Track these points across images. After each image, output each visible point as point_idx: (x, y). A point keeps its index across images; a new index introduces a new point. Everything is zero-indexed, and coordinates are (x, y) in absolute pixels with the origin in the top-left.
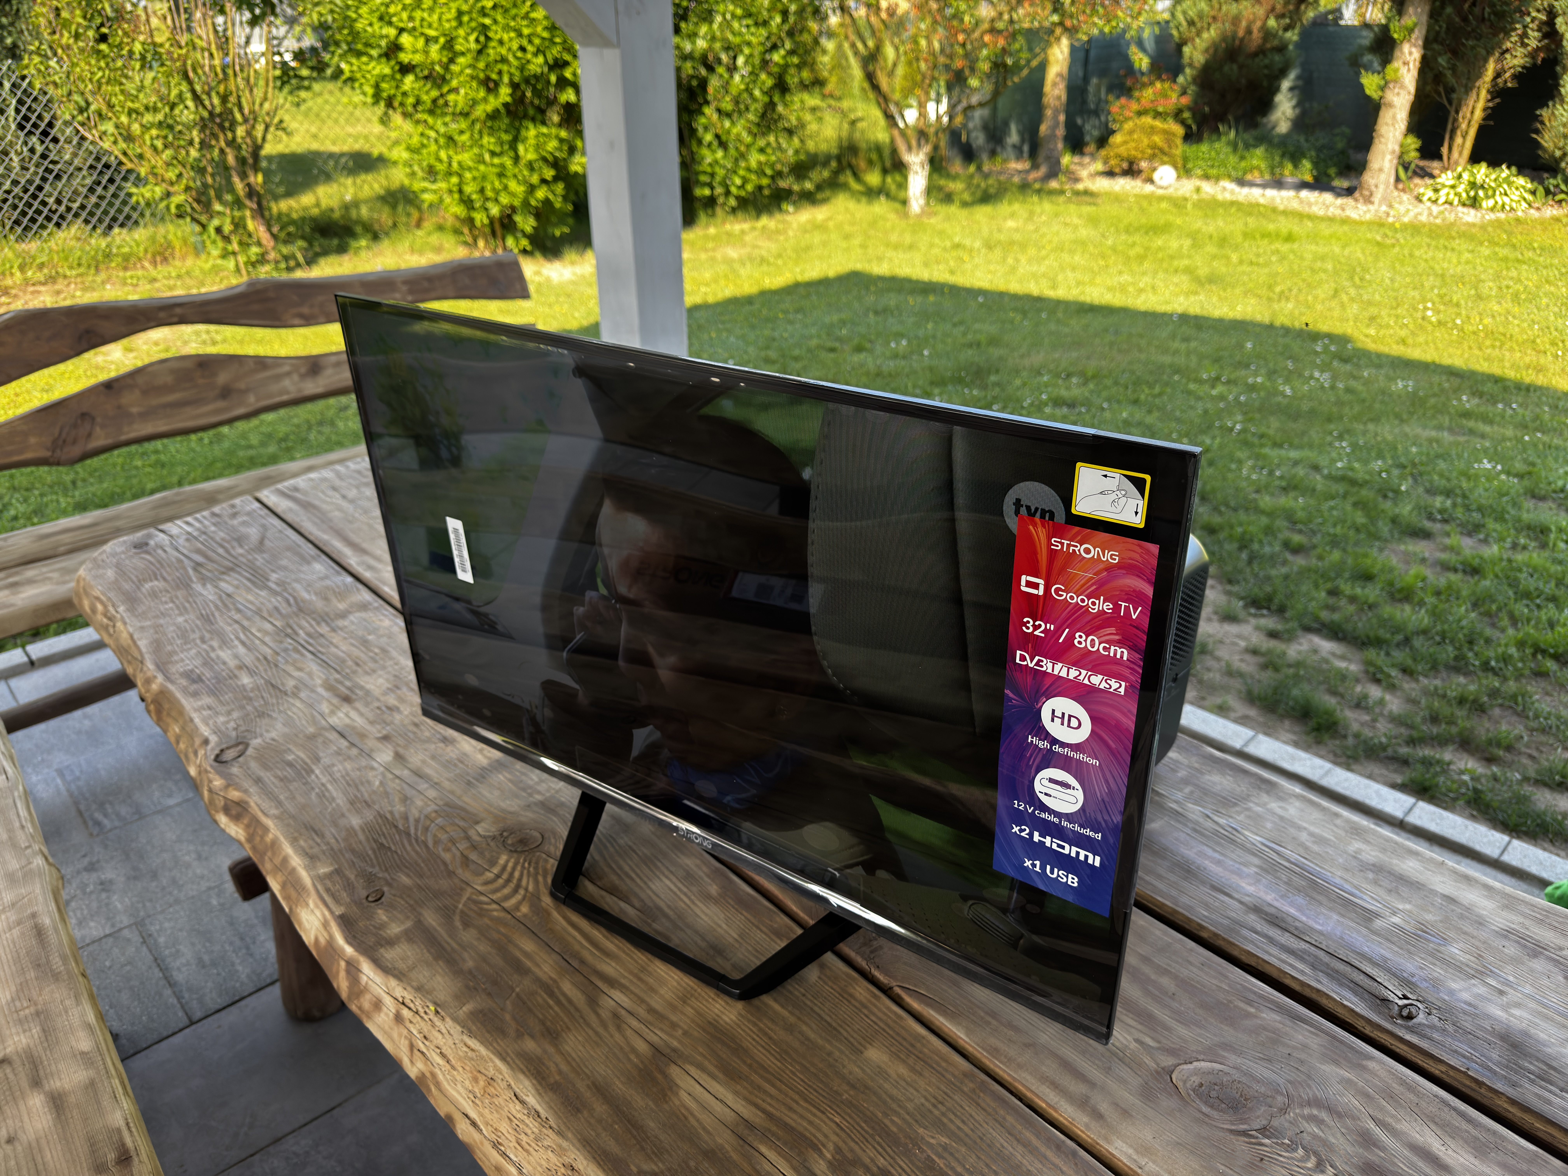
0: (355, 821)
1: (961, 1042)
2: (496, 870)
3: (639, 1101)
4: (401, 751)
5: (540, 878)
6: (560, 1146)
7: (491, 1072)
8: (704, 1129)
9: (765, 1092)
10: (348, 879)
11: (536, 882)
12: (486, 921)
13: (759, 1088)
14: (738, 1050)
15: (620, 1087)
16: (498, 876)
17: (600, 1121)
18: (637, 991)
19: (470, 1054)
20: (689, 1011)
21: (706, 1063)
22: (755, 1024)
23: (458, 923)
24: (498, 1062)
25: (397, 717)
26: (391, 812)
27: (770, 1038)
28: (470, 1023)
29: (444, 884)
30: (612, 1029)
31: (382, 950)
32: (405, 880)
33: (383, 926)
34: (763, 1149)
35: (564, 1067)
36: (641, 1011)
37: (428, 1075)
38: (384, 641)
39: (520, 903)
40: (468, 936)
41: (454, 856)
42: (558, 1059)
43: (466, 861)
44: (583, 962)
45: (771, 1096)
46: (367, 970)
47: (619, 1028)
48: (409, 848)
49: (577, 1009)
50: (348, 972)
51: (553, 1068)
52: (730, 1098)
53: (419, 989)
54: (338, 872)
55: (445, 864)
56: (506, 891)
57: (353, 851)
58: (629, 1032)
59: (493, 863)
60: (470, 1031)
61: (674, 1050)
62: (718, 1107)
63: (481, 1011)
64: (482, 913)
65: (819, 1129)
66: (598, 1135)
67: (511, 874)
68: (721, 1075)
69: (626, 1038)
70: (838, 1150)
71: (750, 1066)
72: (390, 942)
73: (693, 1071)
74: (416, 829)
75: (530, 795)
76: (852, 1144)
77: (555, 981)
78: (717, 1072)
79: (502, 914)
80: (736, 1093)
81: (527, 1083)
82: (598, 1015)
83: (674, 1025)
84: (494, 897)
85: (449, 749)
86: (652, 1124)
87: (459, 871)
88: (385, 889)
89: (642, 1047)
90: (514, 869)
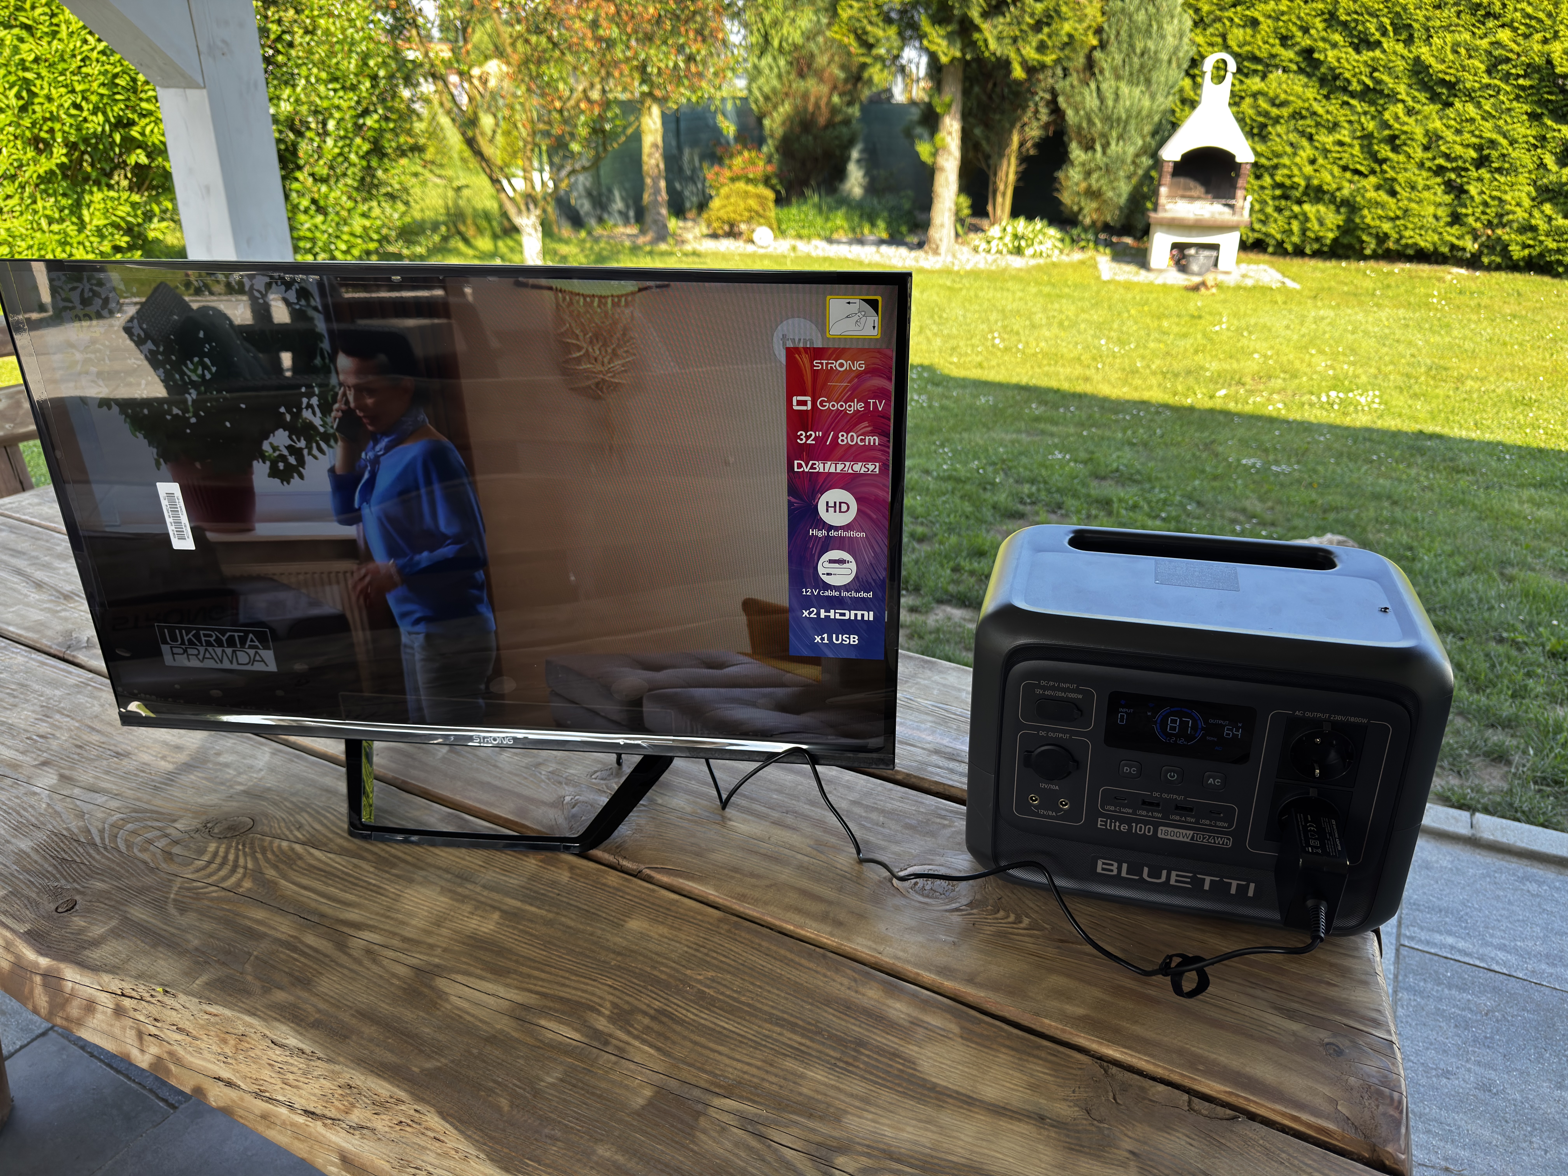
0: (25, 844)
1: (712, 898)
2: (206, 858)
3: (408, 1015)
4: (67, 772)
5: (259, 856)
6: (333, 1072)
7: (241, 1029)
8: (481, 1020)
9: (536, 978)
10: (28, 898)
11: (256, 860)
12: (206, 902)
13: (529, 976)
14: (501, 951)
15: (385, 1008)
16: (210, 863)
17: (371, 1040)
18: (387, 927)
19: (213, 1019)
20: (444, 931)
21: (472, 969)
22: (514, 928)
23: (173, 911)
24: (248, 1019)
25: (54, 744)
26: (68, 829)
27: (532, 935)
28: (207, 993)
29: (149, 880)
30: (367, 963)
31: (87, 952)
32: (99, 885)
33: (82, 931)
34: (543, 1022)
35: (322, 1006)
36: (395, 942)
37: (165, 1056)
38: (20, 677)
39: (241, 880)
40: (188, 919)
41: (154, 854)
42: (314, 1000)
43: (169, 856)
44: (323, 915)
45: (543, 980)
46: (71, 974)
47: (374, 961)
48: (98, 857)
49: (326, 956)
50: (45, 985)
51: (310, 1009)
52: (502, 991)
53: (140, 976)
54: (15, 893)
55: (145, 863)
56: (222, 873)
57: (28, 871)
58: (385, 962)
59: (201, 852)
60: (208, 999)
61: (437, 966)
62: (491, 1000)
63: (218, 980)
64: (198, 897)
65: (593, 994)
66: (371, 1052)
67: (225, 858)
68: (489, 975)
69: (383, 967)
70: (615, 1005)
71: (517, 962)
72: (96, 943)
73: (459, 978)
74: (102, 839)
75: (231, 787)
76: (627, 998)
77: (295, 937)
78: (484, 974)
79: (223, 893)
80: (507, 985)
81: (284, 1028)
82: (350, 955)
83: (432, 947)
84: (210, 881)
85: (125, 762)
86: (427, 1030)
87: (164, 866)
88: (77, 898)
89: (401, 970)
90: (227, 853)
